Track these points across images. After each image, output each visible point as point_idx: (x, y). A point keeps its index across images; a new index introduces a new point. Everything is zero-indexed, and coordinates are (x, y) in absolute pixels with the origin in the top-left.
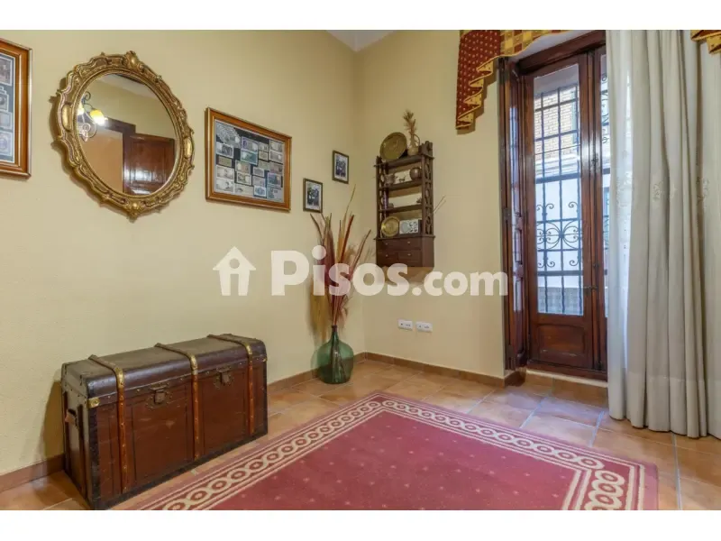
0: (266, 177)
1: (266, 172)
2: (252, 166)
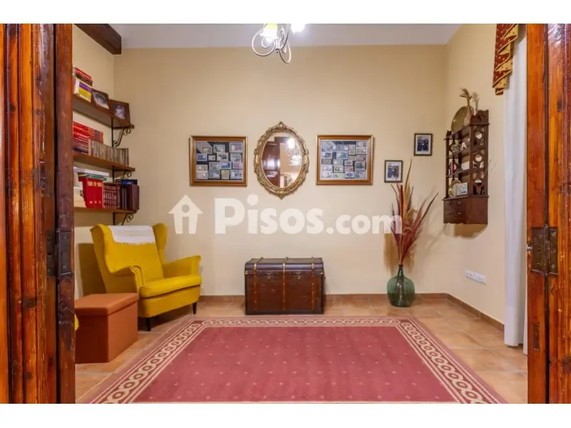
0: (354, 165)
1: (354, 162)
2: (344, 160)
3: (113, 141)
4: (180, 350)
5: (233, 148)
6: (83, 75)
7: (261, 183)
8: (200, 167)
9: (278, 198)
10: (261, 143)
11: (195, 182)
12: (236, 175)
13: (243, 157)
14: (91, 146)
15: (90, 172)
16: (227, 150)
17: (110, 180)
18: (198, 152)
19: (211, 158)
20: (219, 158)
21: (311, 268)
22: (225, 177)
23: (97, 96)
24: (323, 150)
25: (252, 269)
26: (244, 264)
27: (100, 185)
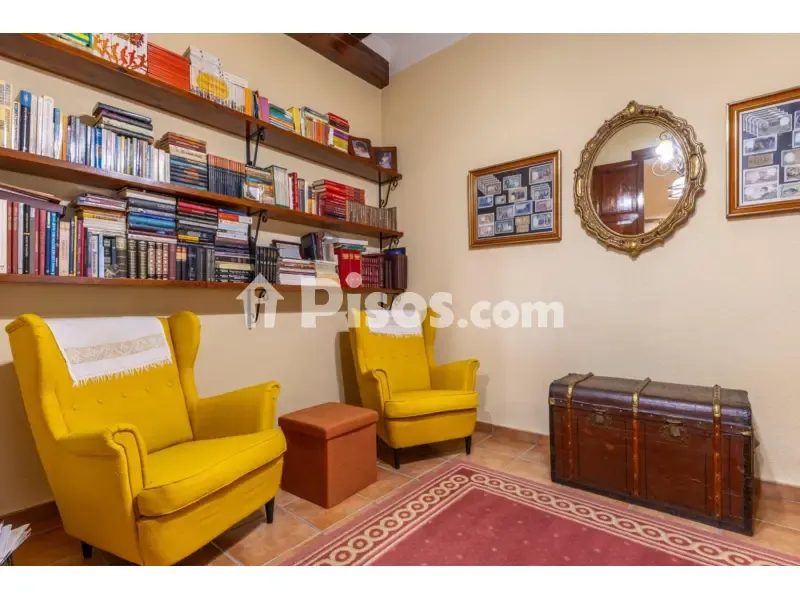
3: (380, 200)
4: (436, 511)
5: (535, 175)
6: (338, 121)
7: (588, 232)
8: (483, 218)
9: (625, 258)
10: (587, 156)
11: (477, 243)
12: (541, 223)
13: (554, 188)
14: (349, 210)
15: (346, 241)
16: (525, 182)
17: (376, 250)
18: (480, 194)
19: (499, 200)
20: (512, 198)
21: (710, 415)
22: (523, 228)
23: (358, 145)
24: (747, 136)
25: (563, 396)
26: (549, 384)
27: (357, 257)
